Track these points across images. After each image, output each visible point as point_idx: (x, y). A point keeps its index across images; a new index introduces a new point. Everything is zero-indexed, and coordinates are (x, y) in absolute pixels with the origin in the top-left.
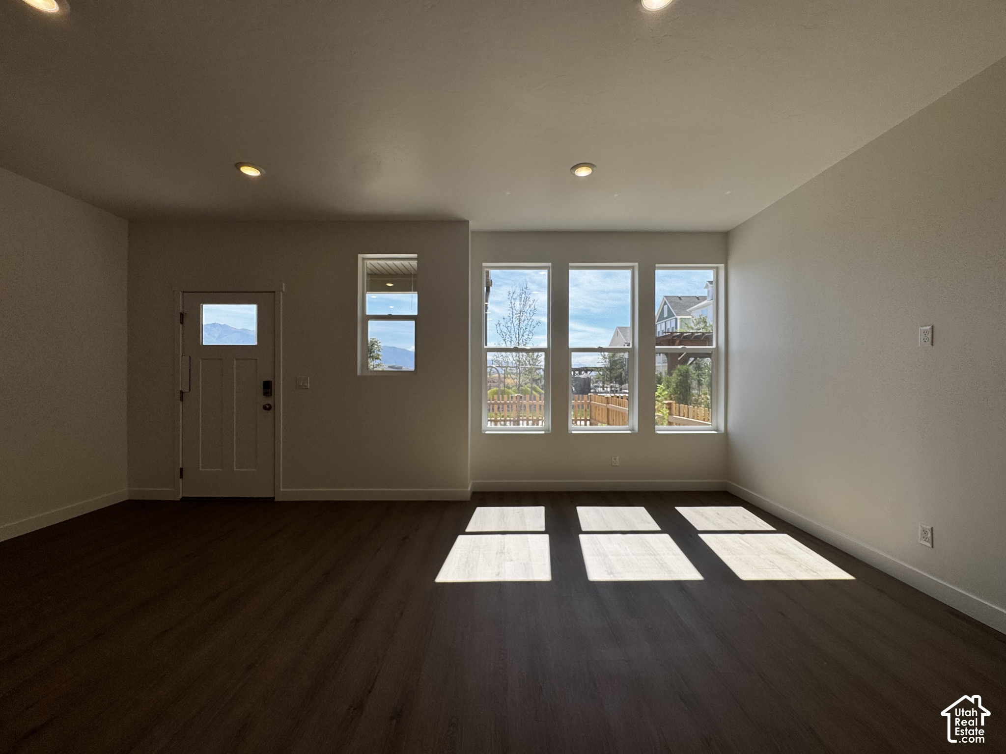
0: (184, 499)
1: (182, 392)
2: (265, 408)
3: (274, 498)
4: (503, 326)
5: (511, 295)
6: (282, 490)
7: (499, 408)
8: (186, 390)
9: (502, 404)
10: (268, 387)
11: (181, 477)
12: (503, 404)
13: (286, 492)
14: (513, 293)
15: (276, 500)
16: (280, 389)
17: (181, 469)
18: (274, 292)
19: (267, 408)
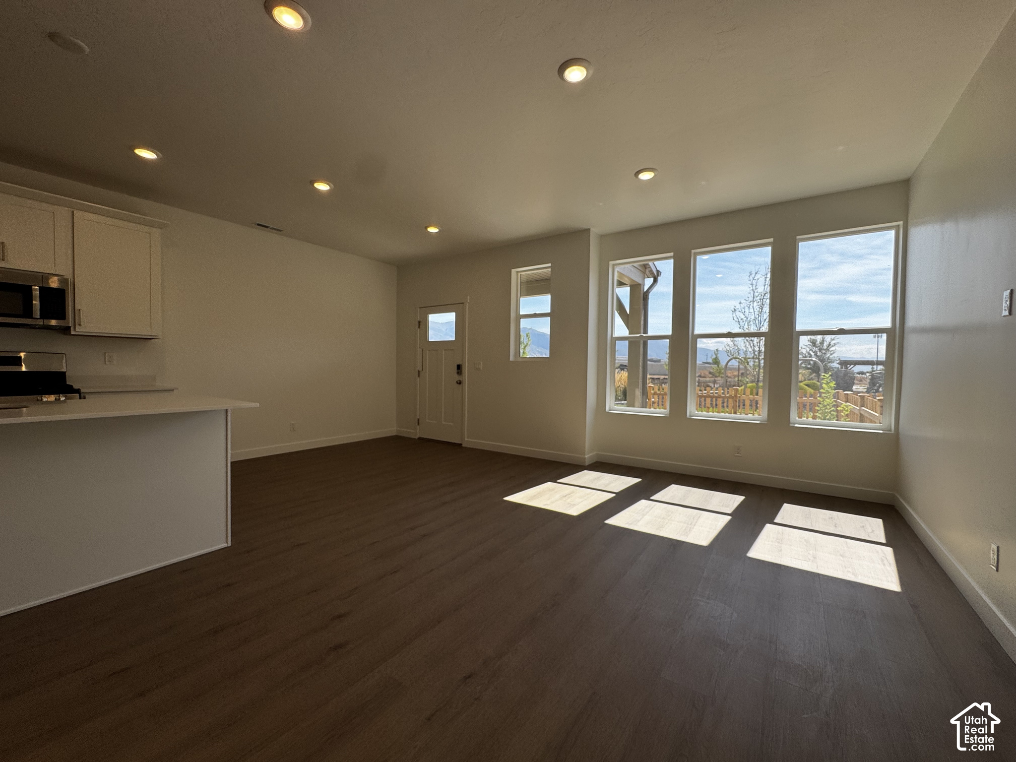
0: (420, 439)
1: (419, 371)
2: (457, 383)
3: (461, 444)
4: (739, 311)
5: (753, 276)
6: (466, 439)
7: (723, 403)
8: (421, 370)
9: (726, 397)
10: (459, 367)
11: (418, 424)
12: (728, 398)
13: (469, 441)
14: (756, 273)
15: (463, 446)
16: (466, 369)
17: (418, 420)
18: (463, 303)
19: (459, 383)
